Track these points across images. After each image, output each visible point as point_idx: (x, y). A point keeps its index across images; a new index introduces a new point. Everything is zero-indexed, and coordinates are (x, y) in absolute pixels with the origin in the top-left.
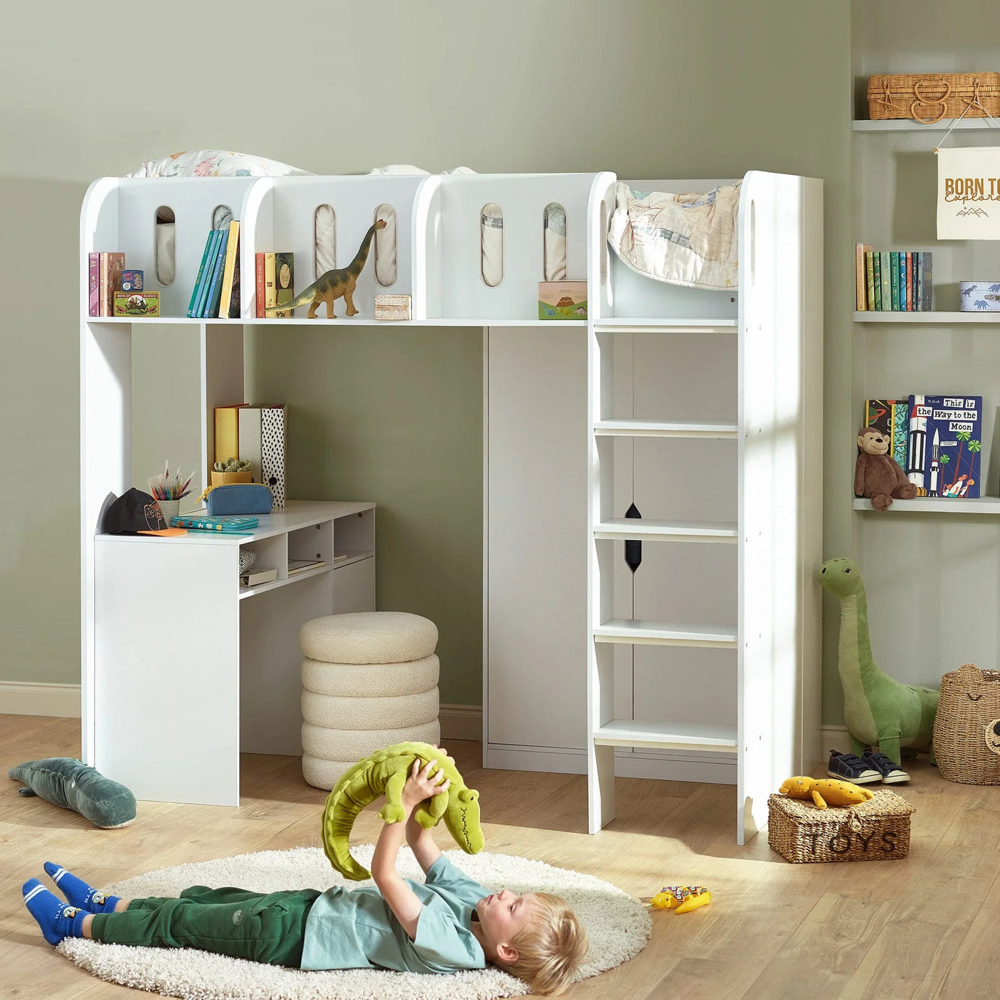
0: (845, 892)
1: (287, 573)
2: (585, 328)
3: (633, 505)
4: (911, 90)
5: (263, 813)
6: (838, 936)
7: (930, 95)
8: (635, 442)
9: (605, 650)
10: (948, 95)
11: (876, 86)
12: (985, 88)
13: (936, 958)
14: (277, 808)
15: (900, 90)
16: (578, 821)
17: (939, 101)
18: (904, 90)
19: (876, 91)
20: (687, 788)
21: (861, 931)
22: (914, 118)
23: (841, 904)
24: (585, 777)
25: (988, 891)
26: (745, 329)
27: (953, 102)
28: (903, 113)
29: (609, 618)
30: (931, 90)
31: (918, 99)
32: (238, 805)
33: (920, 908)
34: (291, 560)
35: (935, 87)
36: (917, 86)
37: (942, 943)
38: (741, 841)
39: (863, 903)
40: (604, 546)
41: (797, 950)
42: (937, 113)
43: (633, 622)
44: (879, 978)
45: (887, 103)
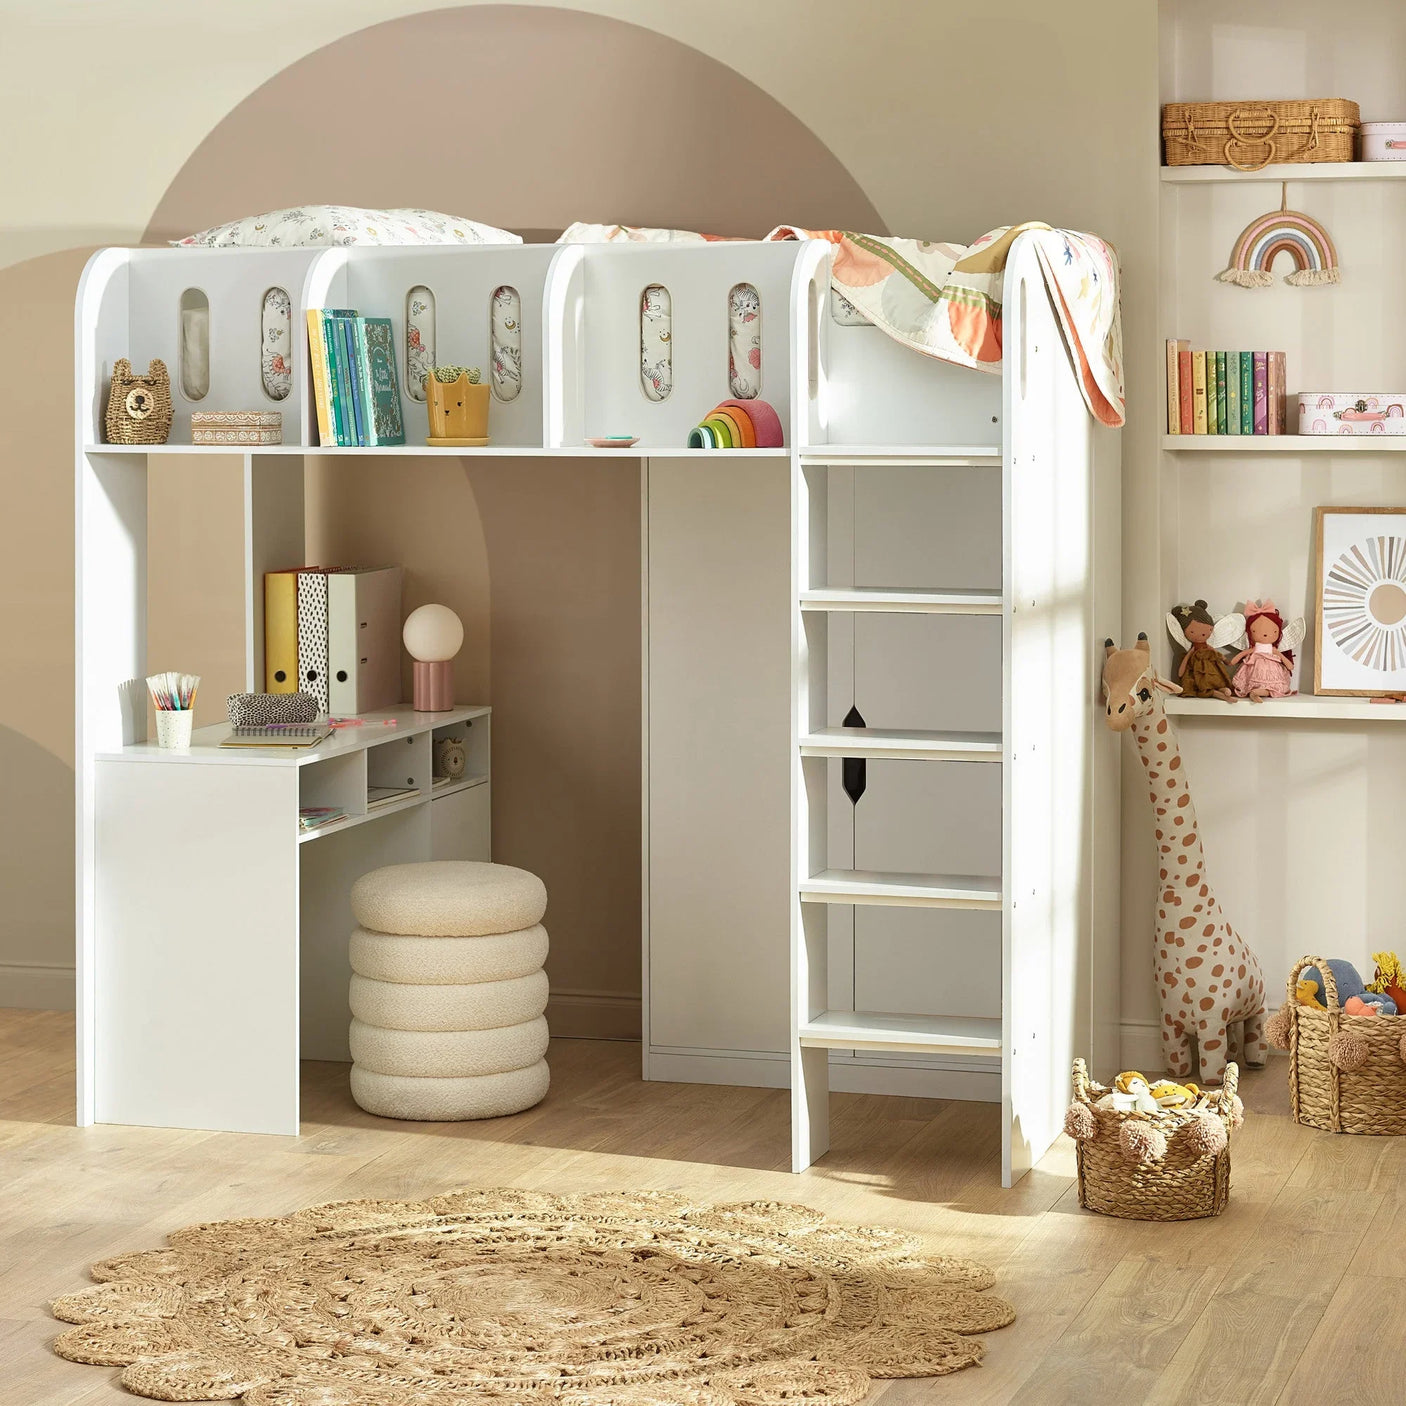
0: (1153, 1253)
1: (367, 806)
2: (788, 459)
3: (854, 708)
4: (1223, 124)
5: (333, 1145)
6: (1144, 1316)
7: (1251, 131)
8: (858, 619)
9: (817, 913)
10: (1275, 130)
11: (1174, 118)
12: (1328, 122)
13: (1282, 1346)
14: (350, 1138)
15: (1208, 125)
16: (777, 1155)
17: (1263, 140)
18: (1213, 124)
19: (1175, 125)
20: (931, 1107)
21: (1176, 1308)
22: (1229, 163)
23: (1148, 1270)
24: (786, 1093)
25: (1354, 1252)
26: (1013, 461)
27: (1283, 140)
28: (1214, 156)
29: (821, 866)
30: (1251, 124)
31: (1233, 136)
32: (298, 1133)
33: (1259, 1275)
34: (371, 788)
35: (1258, 119)
36: (1232, 118)
37: (1290, 1325)
38: (1006, 1180)
39: (1179, 1269)
40: (815, 766)
41: (1086, 1335)
42: (1262, 156)
43: (854, 872)
44: (1201, 1375)
45: (1190, 142)
